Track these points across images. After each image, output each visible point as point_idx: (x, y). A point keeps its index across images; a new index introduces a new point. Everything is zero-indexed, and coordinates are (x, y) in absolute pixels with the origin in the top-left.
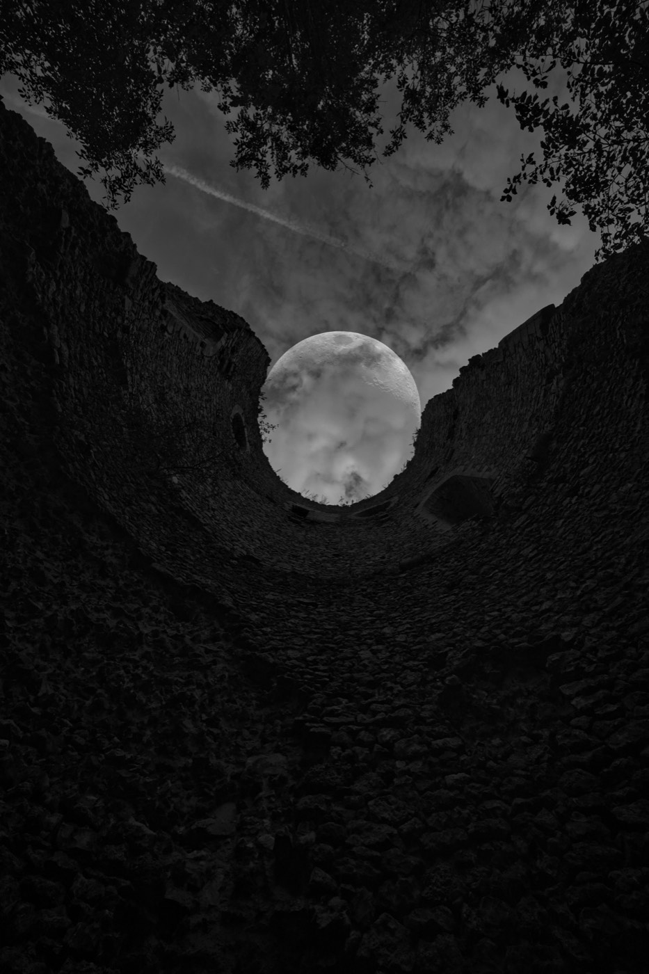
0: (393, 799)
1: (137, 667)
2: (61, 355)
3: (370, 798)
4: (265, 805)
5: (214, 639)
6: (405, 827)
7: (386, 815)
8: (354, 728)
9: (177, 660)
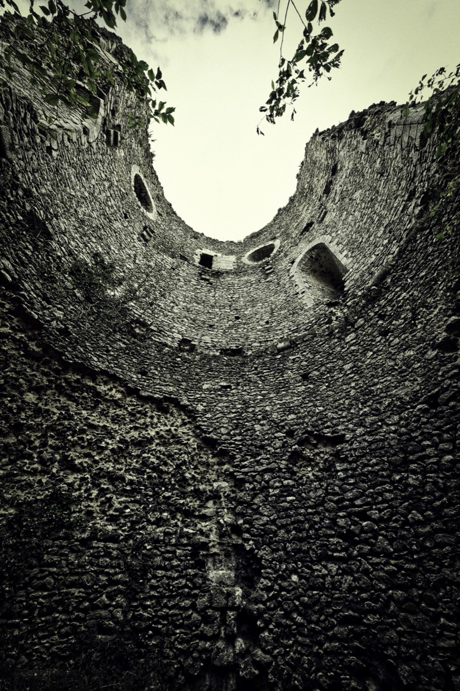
0: (268, 506)
1: (156, 452)
2: (8, 271)
3: (260, 506)
4: (224, 504)
5: (184, 424)
6: (272, 518)
7: (266, 513)
8: (254, 474)
9: (171, 441)
